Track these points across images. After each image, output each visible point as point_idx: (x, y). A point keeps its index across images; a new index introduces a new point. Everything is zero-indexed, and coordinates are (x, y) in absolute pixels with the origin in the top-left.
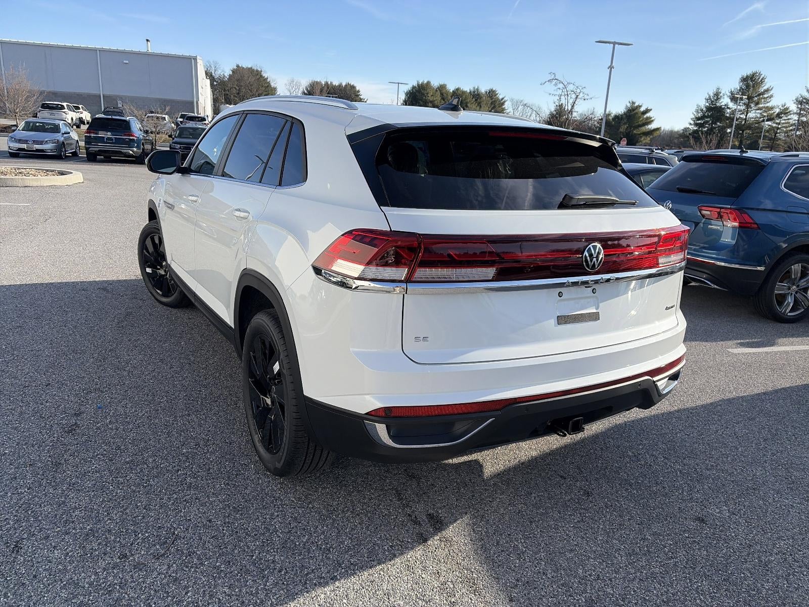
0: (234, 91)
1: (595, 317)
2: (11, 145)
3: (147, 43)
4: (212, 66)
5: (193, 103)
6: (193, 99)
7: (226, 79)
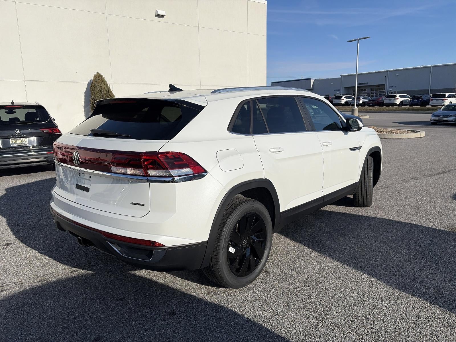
1: (87, 190)
2: (432, 118)
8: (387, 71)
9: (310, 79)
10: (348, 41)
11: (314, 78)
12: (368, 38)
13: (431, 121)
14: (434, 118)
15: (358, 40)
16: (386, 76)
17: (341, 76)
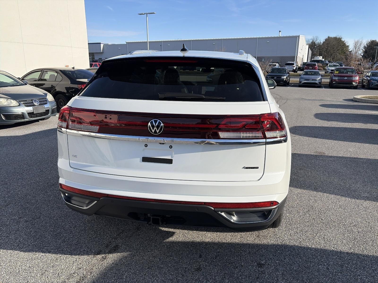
0: (325, 49)
1: (170, 161)
2: (208, 79)
3: (280, 33)
4: (315, 39)
5: (295, 57)
6: (295, 55)
7: (321, 44)
8: (161, 42)
9: (100, 43)
10: (138, 14)
11: (103, 43)
12: (154, 13)
13: (207, 81)
14: (209, 79)
15: (147, 14)
16: (161, 45)
17: (127, 43)
